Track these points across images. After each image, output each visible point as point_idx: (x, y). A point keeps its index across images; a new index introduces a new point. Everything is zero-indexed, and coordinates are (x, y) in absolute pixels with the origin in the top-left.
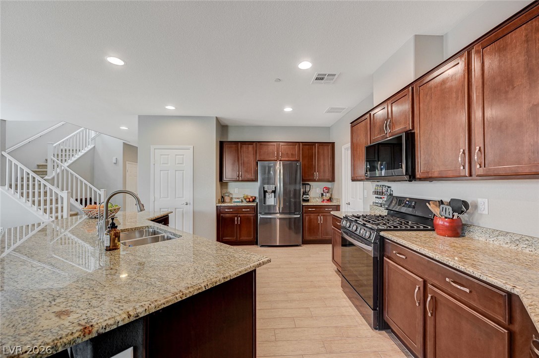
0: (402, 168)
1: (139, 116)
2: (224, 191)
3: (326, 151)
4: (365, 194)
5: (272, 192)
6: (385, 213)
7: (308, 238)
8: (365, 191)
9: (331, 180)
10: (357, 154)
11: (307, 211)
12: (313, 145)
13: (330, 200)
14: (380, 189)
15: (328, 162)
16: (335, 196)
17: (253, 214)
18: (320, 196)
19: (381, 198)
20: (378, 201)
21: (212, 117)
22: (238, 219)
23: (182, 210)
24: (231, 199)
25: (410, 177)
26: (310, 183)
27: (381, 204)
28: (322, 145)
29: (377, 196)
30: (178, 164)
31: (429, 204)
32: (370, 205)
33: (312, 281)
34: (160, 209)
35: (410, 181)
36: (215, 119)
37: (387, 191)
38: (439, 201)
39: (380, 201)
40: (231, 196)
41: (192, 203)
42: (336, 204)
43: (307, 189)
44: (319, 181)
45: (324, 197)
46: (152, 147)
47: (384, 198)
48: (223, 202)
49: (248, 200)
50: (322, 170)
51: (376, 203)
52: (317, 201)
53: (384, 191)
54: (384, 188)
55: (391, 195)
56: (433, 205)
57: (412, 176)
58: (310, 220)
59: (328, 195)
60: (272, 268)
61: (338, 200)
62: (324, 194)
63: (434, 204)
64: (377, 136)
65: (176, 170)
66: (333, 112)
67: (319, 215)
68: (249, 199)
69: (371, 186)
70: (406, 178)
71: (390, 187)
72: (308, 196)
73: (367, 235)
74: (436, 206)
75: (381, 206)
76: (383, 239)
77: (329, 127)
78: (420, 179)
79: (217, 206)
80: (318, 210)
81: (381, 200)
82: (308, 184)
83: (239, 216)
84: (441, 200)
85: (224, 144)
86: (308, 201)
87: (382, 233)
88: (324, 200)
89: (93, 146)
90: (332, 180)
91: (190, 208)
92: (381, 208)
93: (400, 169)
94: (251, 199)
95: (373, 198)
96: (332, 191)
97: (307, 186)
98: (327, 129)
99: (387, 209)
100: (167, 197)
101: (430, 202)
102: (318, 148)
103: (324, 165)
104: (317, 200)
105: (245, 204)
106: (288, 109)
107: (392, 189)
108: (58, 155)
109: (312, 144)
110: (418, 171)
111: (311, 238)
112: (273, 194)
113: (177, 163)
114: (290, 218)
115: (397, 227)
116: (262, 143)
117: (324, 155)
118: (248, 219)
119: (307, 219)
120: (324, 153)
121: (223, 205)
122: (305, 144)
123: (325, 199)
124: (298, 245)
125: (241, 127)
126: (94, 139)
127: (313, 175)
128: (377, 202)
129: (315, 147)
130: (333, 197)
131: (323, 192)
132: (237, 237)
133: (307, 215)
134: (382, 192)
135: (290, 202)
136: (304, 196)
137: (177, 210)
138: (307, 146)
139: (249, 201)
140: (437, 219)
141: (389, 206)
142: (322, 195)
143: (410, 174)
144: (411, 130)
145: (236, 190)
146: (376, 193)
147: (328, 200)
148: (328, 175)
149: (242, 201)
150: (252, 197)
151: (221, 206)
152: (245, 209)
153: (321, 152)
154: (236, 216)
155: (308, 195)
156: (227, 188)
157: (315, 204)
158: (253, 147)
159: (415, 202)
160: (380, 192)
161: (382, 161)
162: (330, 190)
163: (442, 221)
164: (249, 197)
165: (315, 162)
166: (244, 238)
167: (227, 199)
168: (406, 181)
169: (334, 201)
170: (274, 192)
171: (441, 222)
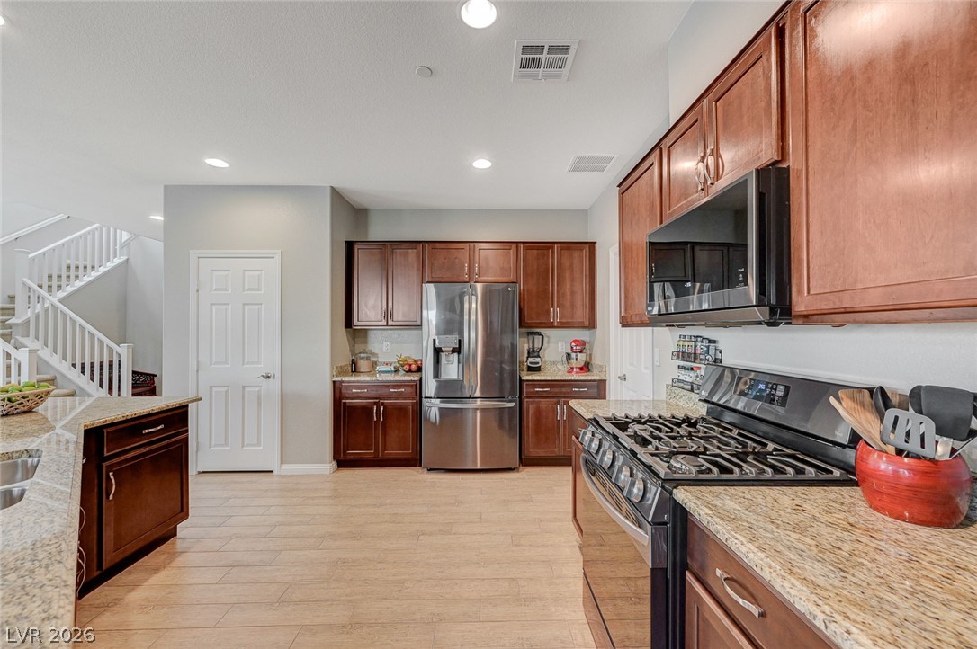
0: (746, 284)
1: (166, 187)
2: (359, 348)
3: (576, 261)
4: (657, 357)
5: (453, 351)
6: (701, 410)
7: (533, 451)
8: (657, 350)
9: (587, 323)
10: (632, 257)
11: (531, 393)
12: (548, 249)
13: (586, 367)
14: (688, 347)
15: (581, 287)
16: (596, 361)
17: (413, 399)
18: (565, 359)
19: (692, 369)
20: (684, 375)
21: (324, 187)
22: (378, 410)
23: (257, 389)
24: (374, 364)
25: (773, 311)
26: (543, 331)
27: (692, 384)
28: (568, 249)
29: (682, 363)
30: (249, 289)
31: (838, 400)
32: (667, 385)
33: (513, 579)
34: (211, 387)
35: (772, 324)
36: (329, 190)
37: (708, 352)
38: (871, 391)
39: (689, 377)
40: (375, 359)
41: (278, 375)
42: (598, 378)
43: (537, 345)
44: (563, 326)
45: (573, 361)
46: (193, 254)
47: (699, 368)
48: (355, 371)
49: (407, 368)
50: (568, 304)
51: (679, 381)
52: (559, 370)
53: (699, 351)
54: (699, 344)
55: (717, 361)
56: (850, 403)
57: (780, 311)
58: (538, 412)
59: (582, 358)
60: (431, 534)
61: (602, 369)
62: (573, 355)
63: (853, 399)
64: (678, 202)
65: (244, 304)
66: (585, 169)
67: (558, 403)
68: (410, 365)
69: (668, 338)
70: (760, 314)
71: (714, 342)
72: (538, 360)
73: (635, 490)
74: (863, 405)
75: (692, 390)
76: (681, 516)
77: (586, 211)
78: (807, 318)
79: (334, 382)
80: (556, 390)
81: (692, 374)
82: (539, 334)
83: (383, 404)
84: (881, 388)
85: (356, 247)
86: (538, 369)
87: (681, 495)
88: (572, 368)
89: (124, 258)
90: (592, 325)
91: (274, 385)
92: (692, 395)
93: (741, 288)
94: (414, 367)
95: (672, 369)
96: (591, 349)
97: (536, 337)
98: (583, 215)
99: (706, 401)
100: (226, 363)
101: (841, 393)
102: (560, 254)
103: (573, 293)
104: (560, 366)
105: (401, 377)
106: (482, 164)
107: (720, 346)
108: (59, 276)
109: (545, 247)
110: (800, 292)
111: (541, 453)
112: (456, 355)
113: (246, 288)
114: (502, 410)
115: (731, 472)
116: (438, 245)
117: (572, 271)
118: (401, 410)
119: (531, 411)
120: (571, 266)
121: (352, 379)
122: (531, 246)
123: (574, 365)
124: (513, 467)
125: (395, 213)
126: (126, 245)
127: (548, 312)
128: (682, 378)
129: (553, 253)
130: (592, 362)
131: (569, 352)
132: (377, 450)
133: (532, 403)
134: (695, 354)
135: (502, 371)
136: (531, 360)
137: (247, 389)
138: (535, 251)
139: (410, 371)
140: (870, 452)
141: (712, 393)
142: (569, 356)
143: (773, 301)
144: (776, 162)
145: (386, 347)
146: (680, 355)
147: (581, 369)
148: (581, 314)
149: (396, 371)
150: (415, 361)
151: (342, 382)
152: (394, 387)
153: (566, 262)
154: (375, 404)
155: (539, 356)
156: (366, 342)
157: (549, 378)
158: (418, 253)
159: (787, 388)
160: (689, 355)
161: (703, 283)
162: (587, 346)
163: (889, 461)
164: (410, 361)
165: (552, 285)
166: (392, 452)
167: (363, 365)
168: (760, 323)
169: (595, 371)
170: (457, 350)
171: (884, 466)
